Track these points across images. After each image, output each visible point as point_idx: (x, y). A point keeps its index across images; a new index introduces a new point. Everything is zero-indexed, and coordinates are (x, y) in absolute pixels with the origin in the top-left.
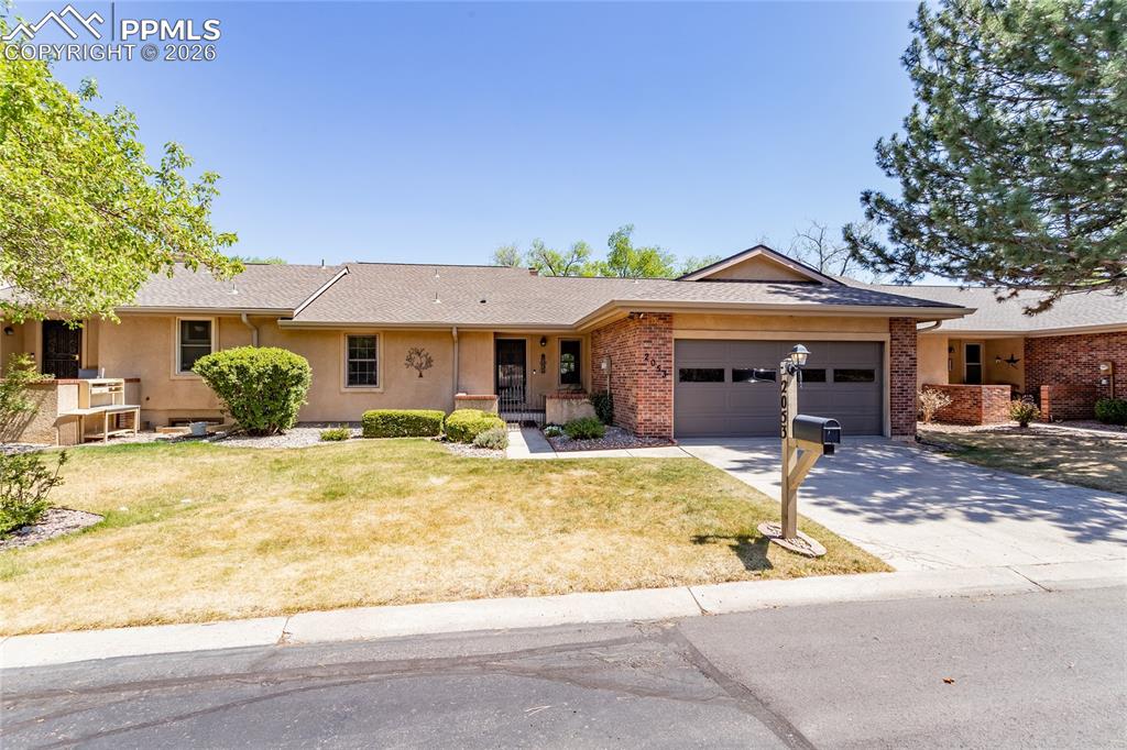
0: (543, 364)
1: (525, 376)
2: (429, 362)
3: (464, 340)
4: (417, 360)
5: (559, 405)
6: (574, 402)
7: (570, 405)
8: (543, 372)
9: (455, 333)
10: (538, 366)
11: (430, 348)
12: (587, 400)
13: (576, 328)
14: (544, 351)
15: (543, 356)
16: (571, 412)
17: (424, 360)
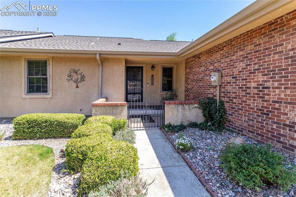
0: (152, 80)
1: (142, 87)
2: (83, 78)
3: (106, 64)
4: (75, 77)
5: (175, 110)
6: (187, 107)
7: (184, 109)
8: (152, 84)
9: (98, 57)
10: (150, 81)
11: (84, 69)
12: (196, 105)
13: (179, 55)
14: (153, 73)
15: (153, 76)
16: (184, 115)
17: (79, 77)
